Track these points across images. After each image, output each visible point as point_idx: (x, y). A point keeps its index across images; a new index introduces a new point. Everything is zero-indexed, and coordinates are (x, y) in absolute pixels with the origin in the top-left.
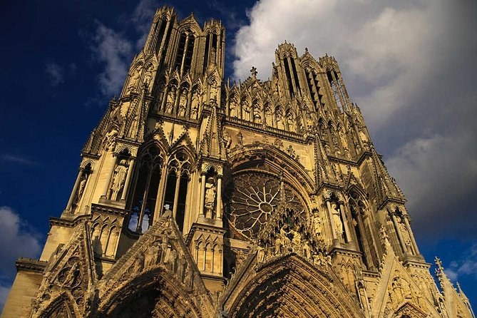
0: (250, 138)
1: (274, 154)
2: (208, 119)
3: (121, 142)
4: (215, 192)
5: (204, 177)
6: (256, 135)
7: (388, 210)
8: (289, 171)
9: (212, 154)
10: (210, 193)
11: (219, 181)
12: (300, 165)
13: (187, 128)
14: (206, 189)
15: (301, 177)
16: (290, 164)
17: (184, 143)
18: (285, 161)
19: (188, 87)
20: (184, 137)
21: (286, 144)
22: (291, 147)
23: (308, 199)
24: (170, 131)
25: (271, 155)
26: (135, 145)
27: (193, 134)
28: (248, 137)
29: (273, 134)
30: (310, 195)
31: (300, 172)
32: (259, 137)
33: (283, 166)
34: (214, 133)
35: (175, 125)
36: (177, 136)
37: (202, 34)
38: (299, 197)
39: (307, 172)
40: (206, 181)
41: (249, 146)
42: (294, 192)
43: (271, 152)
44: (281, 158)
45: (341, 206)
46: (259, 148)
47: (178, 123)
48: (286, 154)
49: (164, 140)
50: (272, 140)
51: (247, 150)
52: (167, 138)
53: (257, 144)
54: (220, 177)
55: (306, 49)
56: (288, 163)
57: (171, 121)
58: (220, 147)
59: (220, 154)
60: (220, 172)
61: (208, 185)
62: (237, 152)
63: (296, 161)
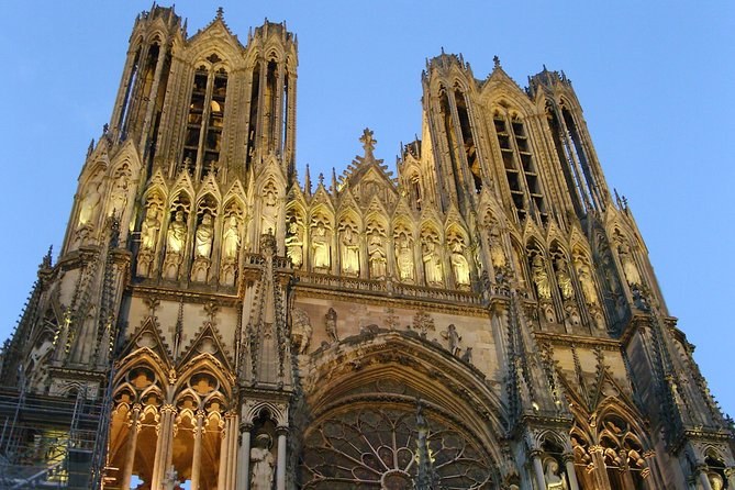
0: (354, 319)
1: (412, 350)
2: (255, 288)
3: (61, 375)
4: (274, 466)
5: (246, 436)
6: (369, 309)
7: (688, 459)
8: (449, 387)
9: (263, 377)
10: (263, 470)
11: (282, 440)
12: (474, 371)
13: (213, 311)
14: (252, 462)
15: (477, 399)
16: (452, 372)
17: (207, 350)
18: (438, 364)
19: (214, 206)
20: (207, 334)
21: (441, 320)
22: (451, 327)
23: (494, 449)
24: (174, 324)
25: (406, 353)
26: (92, 378)
27: (225, 323)
28: (351, 319)
29: (409, 303)
30: (501, 441)
31: (474, 388)
32: (377, 314)
33: (433, 376)
34: (268, 325)
35: (187, 306)
36: (191, 331)
37: (243, 63)
38: (477, 447)
39: (489, 385)
40: (253, 444)
41: (352, 341)
42: (464, 435)
43: (405, 347)
44: (429, 358)
45: (570, 466)
46: (377, 341)
47: (192, 301)
48: (440, 349)
49: (160, 348)
50: (406, 318)
51: (347, 349)
52: (169, 341)
53: (371, 332)
54: (282, 431)
55: (496, 59)
56: (444, 367)
57: (175, 298)
58: (282, 360)
59: (282, 375)
60: (283, 421)
61: (257, 453)
62: (326, 359)
63: (465, 362)
